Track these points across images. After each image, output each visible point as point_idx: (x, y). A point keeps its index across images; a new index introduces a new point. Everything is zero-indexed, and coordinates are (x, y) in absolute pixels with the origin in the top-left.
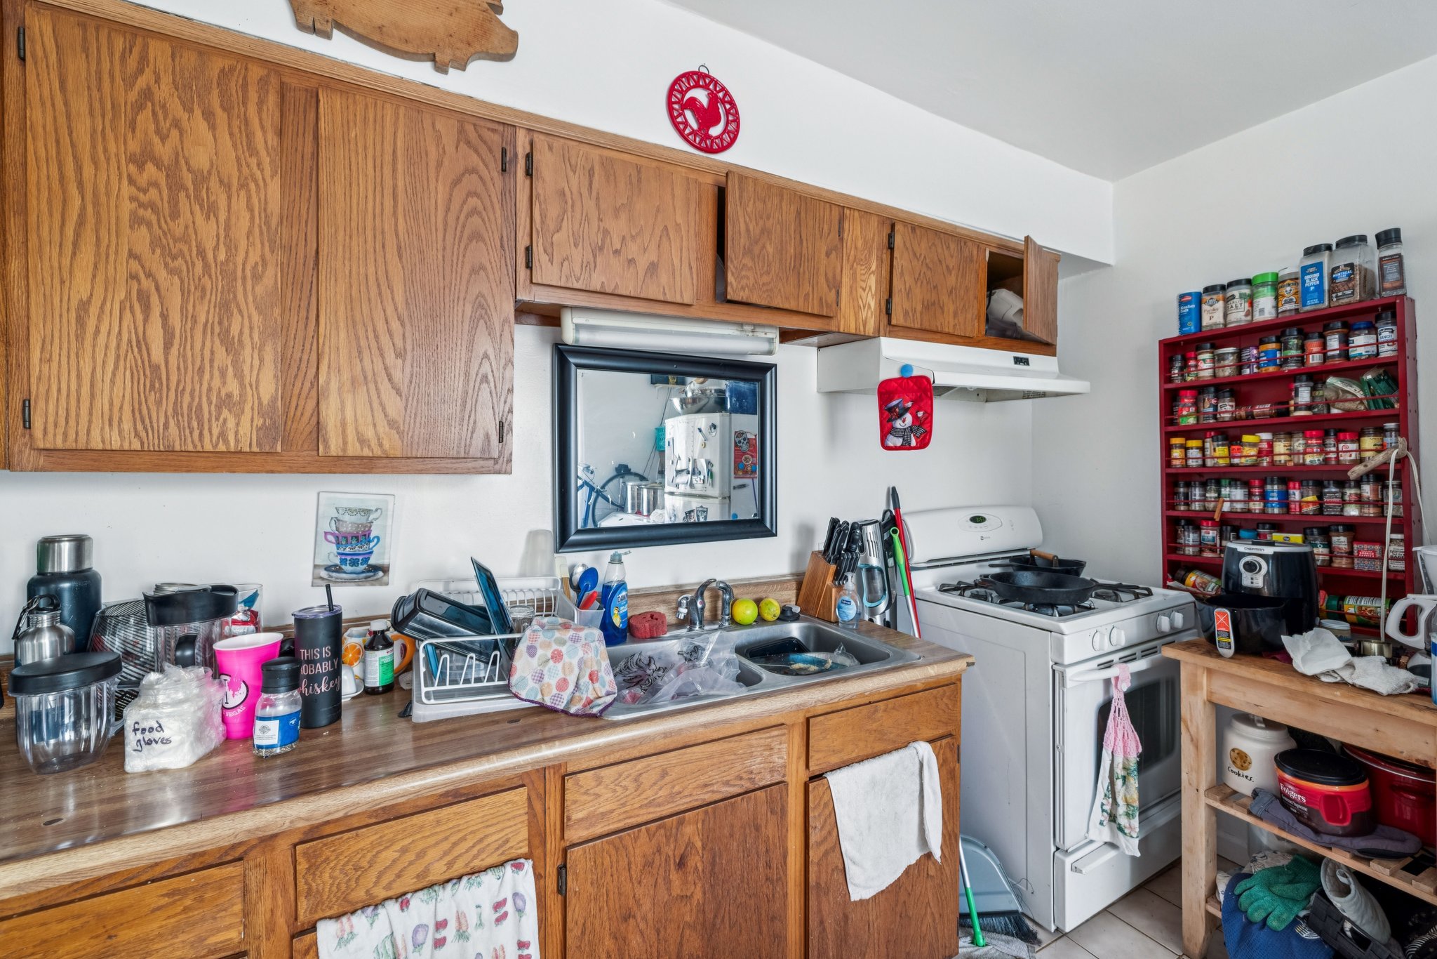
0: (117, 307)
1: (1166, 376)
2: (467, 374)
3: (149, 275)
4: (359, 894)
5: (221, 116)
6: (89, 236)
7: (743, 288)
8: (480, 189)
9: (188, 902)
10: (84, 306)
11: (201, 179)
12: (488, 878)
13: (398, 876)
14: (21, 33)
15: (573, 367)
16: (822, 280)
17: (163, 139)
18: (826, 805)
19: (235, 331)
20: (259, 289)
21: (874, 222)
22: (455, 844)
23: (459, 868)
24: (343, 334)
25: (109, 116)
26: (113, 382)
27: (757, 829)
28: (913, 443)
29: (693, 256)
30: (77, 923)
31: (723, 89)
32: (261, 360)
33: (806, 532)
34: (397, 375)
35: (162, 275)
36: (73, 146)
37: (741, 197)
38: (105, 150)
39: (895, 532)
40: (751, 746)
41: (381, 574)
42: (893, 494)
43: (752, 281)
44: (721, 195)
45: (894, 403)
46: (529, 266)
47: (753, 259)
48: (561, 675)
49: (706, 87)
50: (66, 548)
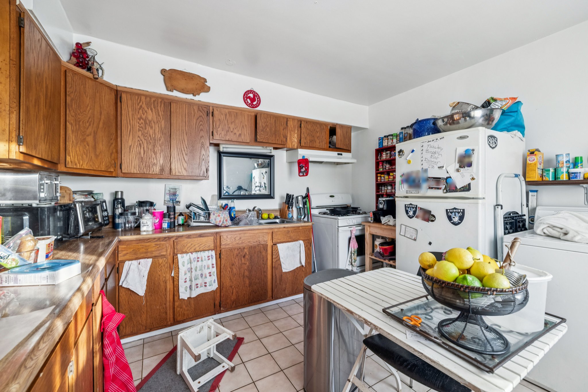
0: (136, 146)
1: (377, 159)
2: (200, 158)
3: (141, 140)
4: (184, 250)
5: (154, 109)
6: (131, 133)
7: (261, 139)
8: (202, 120)
9: (158, 246)
10: (131, 146)
11: (150, 122)
12: (207, 252)
13: (191, 249)
14: (121, 97)
15: (222, 156)
16: (282, 136)
17: (144, 114)
18: (277, 250)
19: (156, 150)
20: (160, 142)
21: (296, 121)
22: (201, 245)
23: (201, 249)
24: (175, 150)
25: (135, 111)
26: (135, 160)
27: (261, 253)
28: (305, 175)
29: (249, 132)
30: (143, 247)
31: (257, 93)
32: (160, 156)
33: (282, 198)
34: (186, 159)
35: (143, 140)
36: (129, 117)
37: (260, 118)
38: (134, 118)
39: (307, 199)
40: (259, 235)
41: (178, 203)
42: (308, 189)
43: (263, 137)
44: (256, 117)
45: (301, 165)
46: (213, 135)
47: (264, 132)
48: (220, 220)
49: (252, 93)
50: (120, 193)
